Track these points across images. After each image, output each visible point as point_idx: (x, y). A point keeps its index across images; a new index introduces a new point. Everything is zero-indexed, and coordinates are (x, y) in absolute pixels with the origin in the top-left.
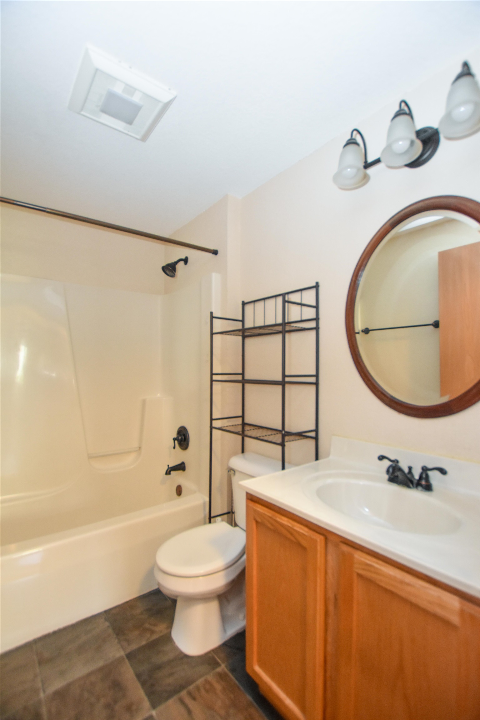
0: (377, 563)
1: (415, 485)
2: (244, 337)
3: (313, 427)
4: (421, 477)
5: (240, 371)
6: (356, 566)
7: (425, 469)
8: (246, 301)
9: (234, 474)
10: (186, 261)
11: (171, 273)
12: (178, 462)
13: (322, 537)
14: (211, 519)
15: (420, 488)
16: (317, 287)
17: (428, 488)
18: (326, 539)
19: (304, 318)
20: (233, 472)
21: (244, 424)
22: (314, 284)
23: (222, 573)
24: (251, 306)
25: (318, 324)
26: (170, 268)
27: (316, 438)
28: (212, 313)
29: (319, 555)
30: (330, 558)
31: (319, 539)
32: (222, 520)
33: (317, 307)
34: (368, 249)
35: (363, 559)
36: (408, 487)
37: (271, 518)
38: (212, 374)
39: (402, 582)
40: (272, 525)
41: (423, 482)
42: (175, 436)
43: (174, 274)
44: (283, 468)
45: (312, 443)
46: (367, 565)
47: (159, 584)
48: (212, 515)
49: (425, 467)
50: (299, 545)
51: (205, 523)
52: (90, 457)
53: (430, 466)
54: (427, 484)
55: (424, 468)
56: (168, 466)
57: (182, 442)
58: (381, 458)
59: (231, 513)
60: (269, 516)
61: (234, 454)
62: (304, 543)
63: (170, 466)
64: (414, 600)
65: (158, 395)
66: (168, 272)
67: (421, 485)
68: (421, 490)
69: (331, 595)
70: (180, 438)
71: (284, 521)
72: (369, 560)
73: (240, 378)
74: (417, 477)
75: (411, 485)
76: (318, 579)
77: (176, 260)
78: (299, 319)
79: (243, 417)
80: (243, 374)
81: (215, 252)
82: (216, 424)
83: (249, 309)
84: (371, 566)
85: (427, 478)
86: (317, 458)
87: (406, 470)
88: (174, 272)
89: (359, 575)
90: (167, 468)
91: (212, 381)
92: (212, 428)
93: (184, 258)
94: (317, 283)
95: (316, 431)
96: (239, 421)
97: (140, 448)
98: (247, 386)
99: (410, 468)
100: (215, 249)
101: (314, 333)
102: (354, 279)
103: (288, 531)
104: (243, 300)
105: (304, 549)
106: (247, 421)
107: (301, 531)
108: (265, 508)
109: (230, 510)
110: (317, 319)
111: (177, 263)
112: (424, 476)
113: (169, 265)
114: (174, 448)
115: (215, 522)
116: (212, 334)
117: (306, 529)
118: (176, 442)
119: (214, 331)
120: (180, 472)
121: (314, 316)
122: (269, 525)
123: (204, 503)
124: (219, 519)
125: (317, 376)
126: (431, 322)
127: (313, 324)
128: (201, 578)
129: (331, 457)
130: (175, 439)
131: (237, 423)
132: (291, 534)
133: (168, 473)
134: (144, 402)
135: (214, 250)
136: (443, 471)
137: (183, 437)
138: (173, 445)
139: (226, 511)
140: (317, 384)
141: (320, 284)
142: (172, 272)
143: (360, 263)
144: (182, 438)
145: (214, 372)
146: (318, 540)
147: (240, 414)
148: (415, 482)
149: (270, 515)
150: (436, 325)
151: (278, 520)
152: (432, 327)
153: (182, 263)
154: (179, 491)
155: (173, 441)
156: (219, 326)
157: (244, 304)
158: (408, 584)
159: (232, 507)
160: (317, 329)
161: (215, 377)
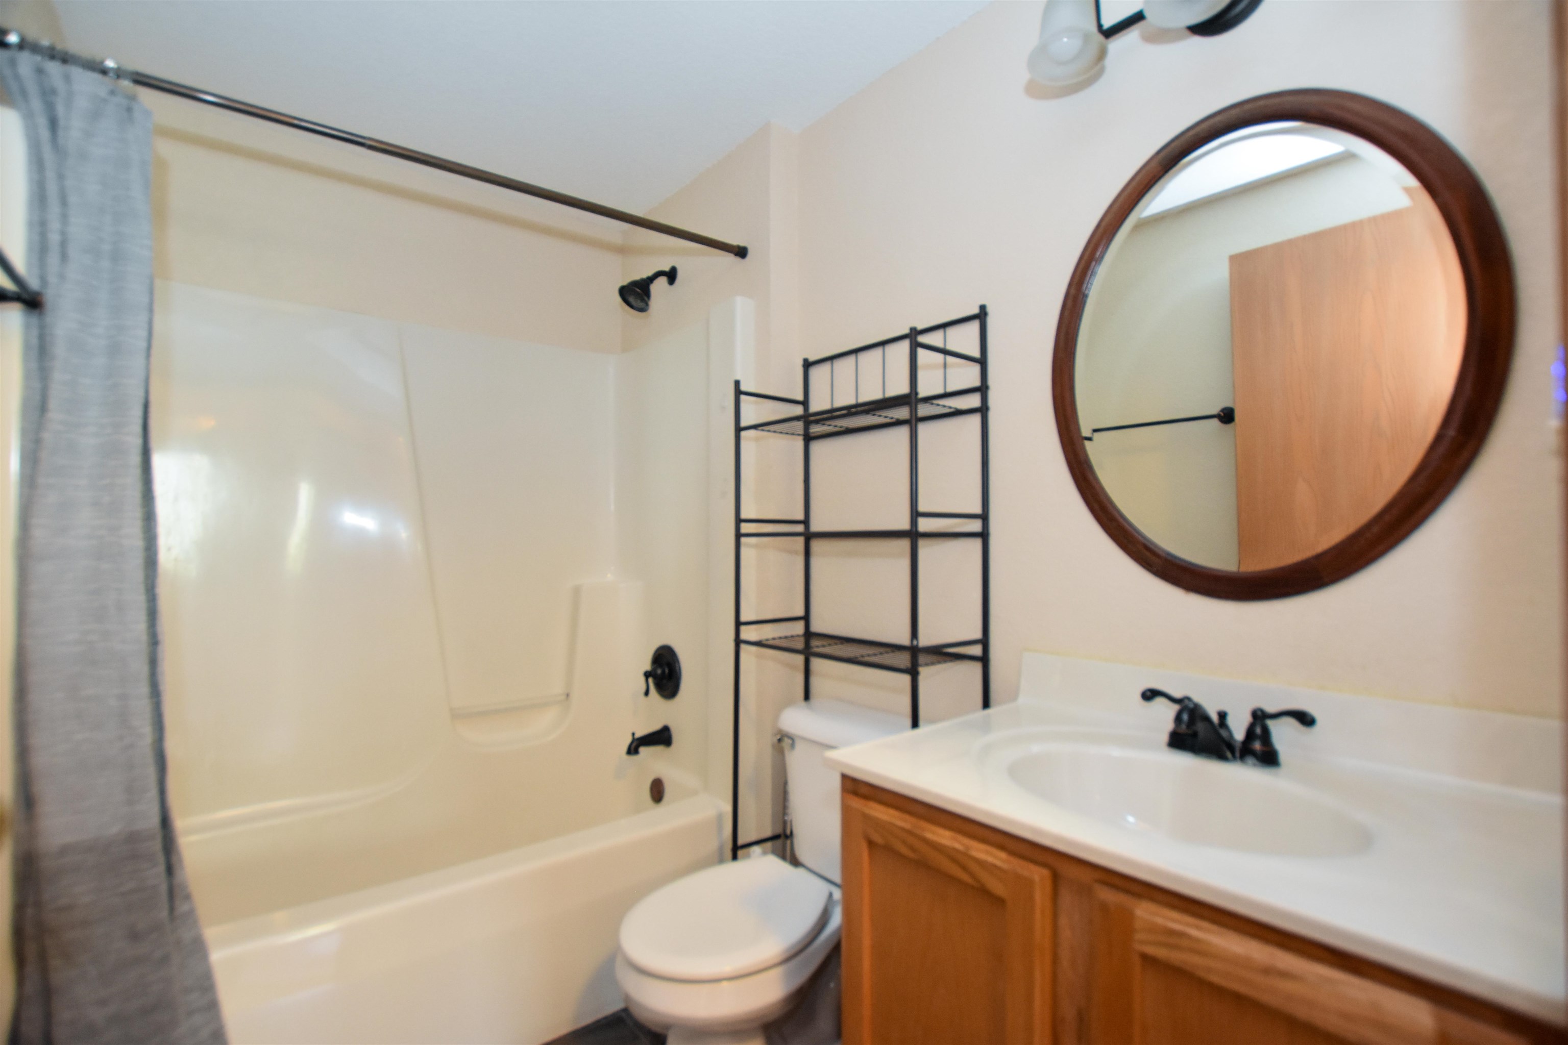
0: (1198, 928)
1: (1238, 754)
2: (808, 439)
3: (978, 634)
4: (1250, 734)
5: (800, 516)
6: (1138, 936)
7: (1260, 717)
8: (812, 358)
9: (793, 746)
10: (671, 275)
11: (639, 301)
12: (655, 727)
13: (1045, 872)
14: (737, 850)
15: (1250, 760)
16: (982, 316)
17: (1269, 758)
18: (1056, 878)
19: (950, 389)
20: (790, 741)
21: (809, 635)
22: (976, 311)
23: (778, 972)
24: (825, 368)
25: (984, 400)
26: (638, 290)
27: (984, 660)
28: (737, 383)
29: (1038, 915)
30: (1063, 921)
31: (1038, 875)
32: (765, 853)
33: (982, 362)
34: (1107, 220)
35: (1159, 921)
36: (1222, 757)
37: (909, 832)
38: (739, 521)
39: (1268, 971)
40: (912, 848)
41: (1257, 746)
42: (648, 666)
43: (647, 305)
44: (915, 724)
45: (976, 669)
46: (1172, 933)
47: (627, 998)
48: (741, 841)
49: (1262, 711)
50: (984, 892)
51: (721, 861)
52: (457, 715)
53: (1271, 709)
54: (1264, 749)
55: (1259, 713)
56: (633, 734)
57: (664, 681)
58: (1150, 695)
59: (783, 836)
60: (903, 829)
61: (789, 703)
62: (998, 888)
63: (637, 735)
64: (1301, 1012)
65: (609, 575)
66: (631, 299)
67: (1253, 753)
68: (1255, 765)
69: (1069, 1012)
70: (659, 671)
71: (944, 837)
72: (1173, 920)
73: (800, 528)
74: (1239, 735)
75: (1229, 755)
76: (1037, 974)
77: (649, 273)
78: (940, 391)
79: (806, 618)
80: (806, 522)
81: (741, 252)
82: (748, 633)
83: (819, 375)
84: (1181, 935)
85: (1266, 736)
86: (986, 704)
87: (1215, 718)
88: (646, 299)
89: (1148, 960)
90: (629, 740)
91: (739, 535)
92: (738, 642)
93: (667, 268)
94: (983, 308)
95: (985, 641)
96: (798, 628)
97: (568, 695)
98: (816, 545)
99: (1222, 716)
100: (742, 244)
101: (976, 419)
102: (1073, 291)
103: (954, 860)
104: (806, 356)
105: (999, 901)
106: (817, 626)
107: (990, 859)
108: (892, 812)
109: (779, 831)
110: (982, 389)
111: (651, 279)
112: (1258, 730)
113: (635, 284)
114: (647, 693)
115: (748, 856)
116: (739, 429)
117: (1003, 855)
118: (651, 680)
119: (743, 423)
120: (658, 749)
121: (977, 383)
122: (904, 850)
123: (720, 817)
124: (756, 850)
125: (984, 517)
126: (1215, 410)
127: (974, 401)
128: (725, 984)
129: (1021, 700)
130: (647, 675)
131: (794, 633)
132: (964, 868)
133: (633, 749)
134: (577, 592)
135: (739, 247)
136: (1305, 719)
137: (667, 671)
138: (643, 688)
139: (768, 833)
140: (984, 536)
141: (989, 310)
142: (643, 300)
143: (1087, 253)
144: (663, 672)
145: (744, 515)
146: (1037, 878)
147: (800, 612)
148: (1238, 747)
149: (907, 826)
150: (1227, 416)
151: (929, 835)
152: (1215, 422)
153: (663, 280)
154: (657, 791)
155: (643, 679)
156: (752, 412)
157: (808, 365)
158: (1284, 975)
159: (785, 823)
160: (983, 410)
161: (745, 528)
